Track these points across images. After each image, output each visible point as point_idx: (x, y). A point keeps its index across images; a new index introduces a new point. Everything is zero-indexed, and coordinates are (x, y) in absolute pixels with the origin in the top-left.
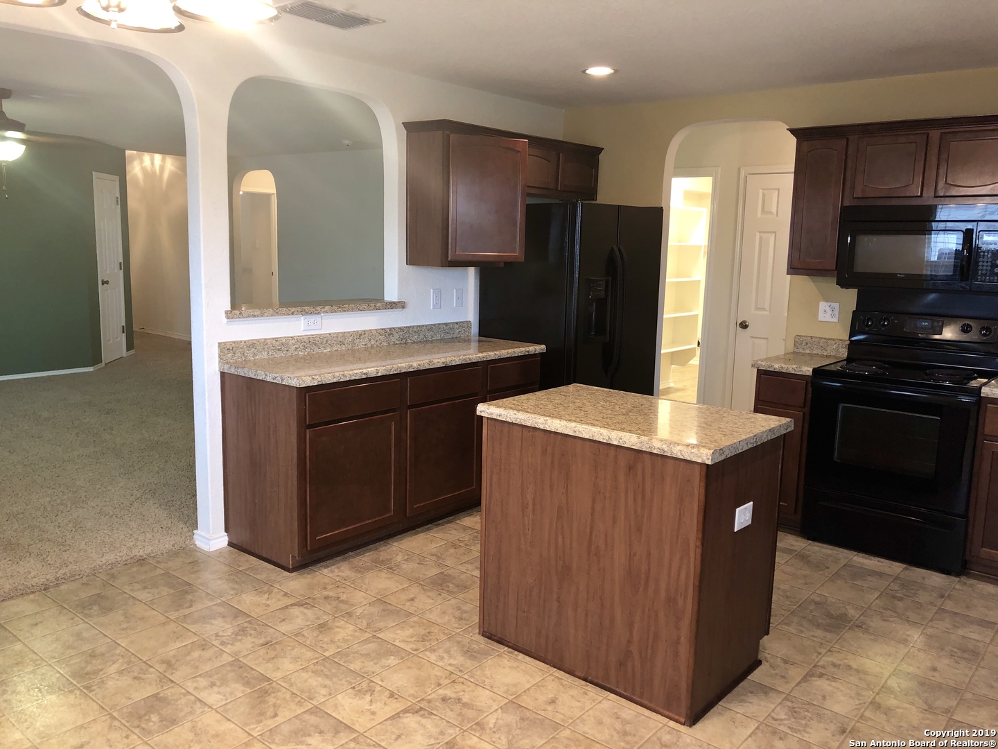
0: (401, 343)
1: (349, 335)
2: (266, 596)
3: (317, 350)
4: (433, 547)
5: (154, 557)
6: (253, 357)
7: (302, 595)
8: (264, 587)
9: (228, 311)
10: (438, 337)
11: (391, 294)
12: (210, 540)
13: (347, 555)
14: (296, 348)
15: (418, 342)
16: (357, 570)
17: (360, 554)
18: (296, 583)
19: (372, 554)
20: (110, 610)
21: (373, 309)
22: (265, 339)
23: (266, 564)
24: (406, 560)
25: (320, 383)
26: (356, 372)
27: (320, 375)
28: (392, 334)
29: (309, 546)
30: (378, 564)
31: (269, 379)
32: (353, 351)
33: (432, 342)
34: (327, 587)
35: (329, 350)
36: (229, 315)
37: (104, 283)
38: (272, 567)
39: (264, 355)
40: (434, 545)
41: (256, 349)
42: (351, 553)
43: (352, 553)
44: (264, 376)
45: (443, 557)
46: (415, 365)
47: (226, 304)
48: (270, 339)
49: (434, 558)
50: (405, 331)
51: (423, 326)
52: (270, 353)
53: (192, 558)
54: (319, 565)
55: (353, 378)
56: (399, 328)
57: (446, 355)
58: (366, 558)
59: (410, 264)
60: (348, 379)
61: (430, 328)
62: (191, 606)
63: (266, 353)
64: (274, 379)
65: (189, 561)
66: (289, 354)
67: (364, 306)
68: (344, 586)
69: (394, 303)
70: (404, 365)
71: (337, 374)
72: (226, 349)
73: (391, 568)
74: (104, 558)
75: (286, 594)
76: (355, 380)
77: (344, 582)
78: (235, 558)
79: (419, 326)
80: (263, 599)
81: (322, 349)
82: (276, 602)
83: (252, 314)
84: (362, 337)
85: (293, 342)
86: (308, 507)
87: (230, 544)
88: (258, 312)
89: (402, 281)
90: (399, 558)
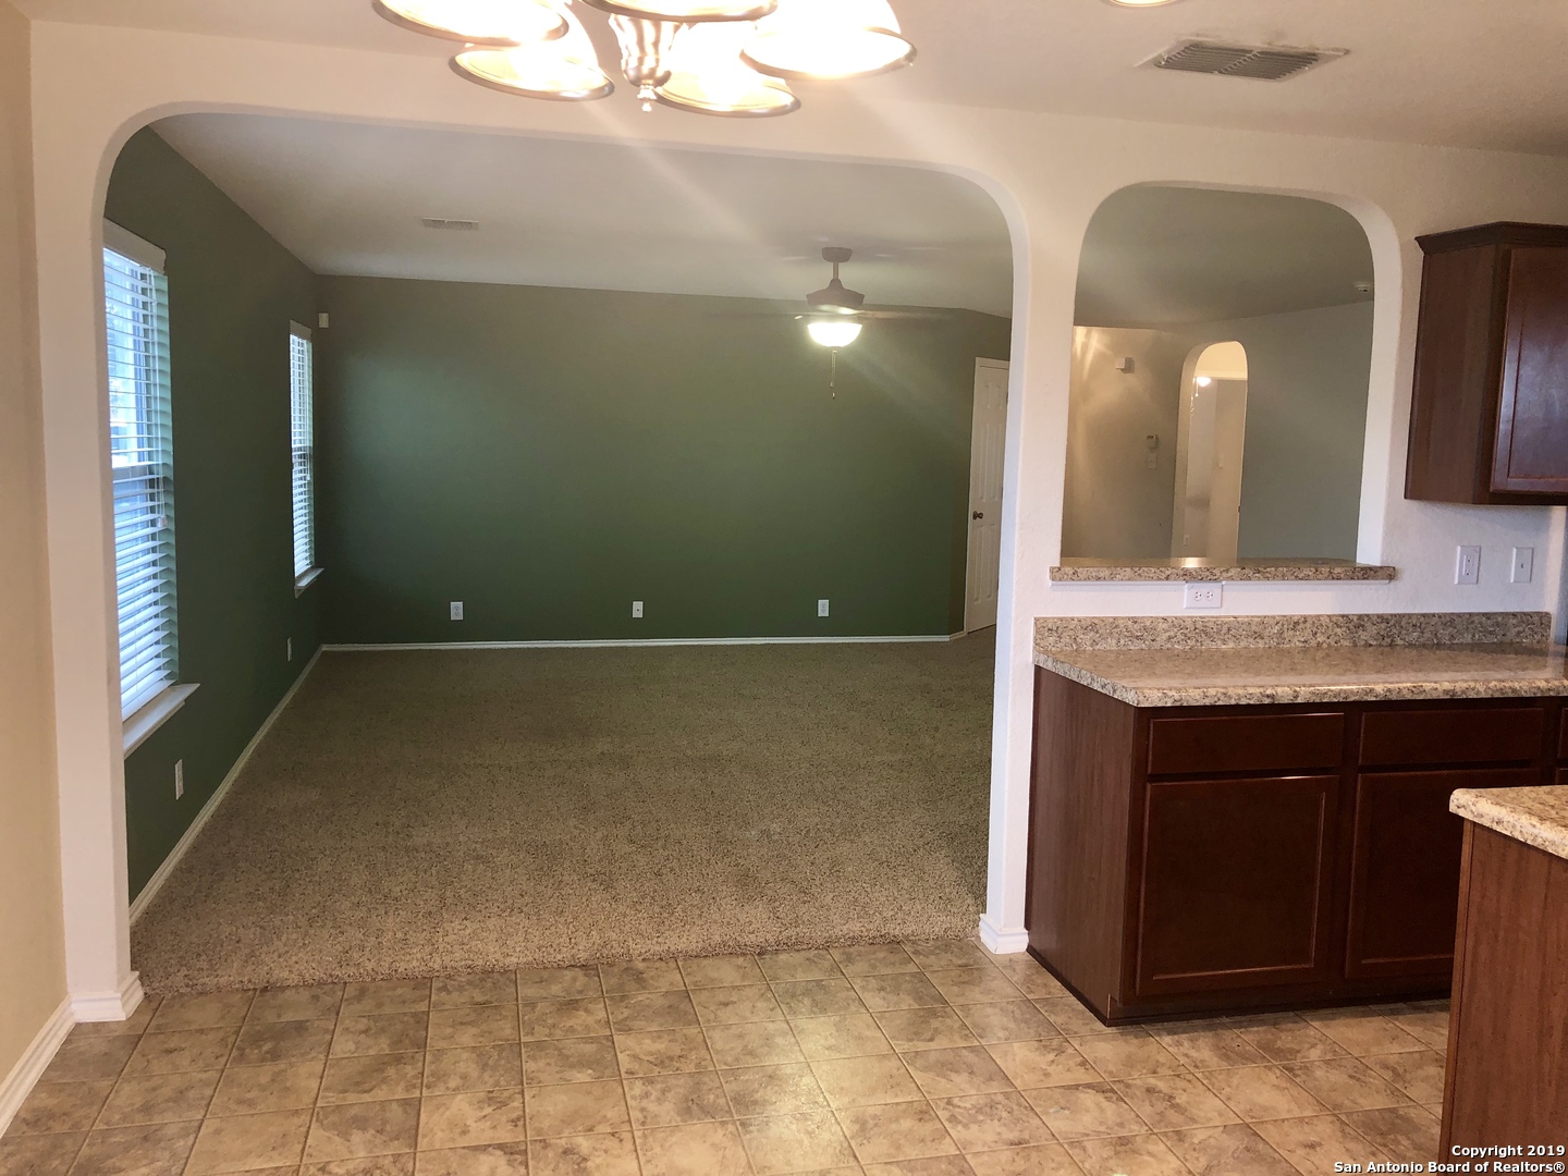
0: (1380, 645)
1: (1272, 622)
2: (1051, 1056)
3: (1207, 642)
4: (1393, 1051)
5: (914, 942)
6: (1092, 646)
7: (1111, 1073)
8: (1053, 1039)
9: (1054, 568)
10: (1468, 638)
11: (1369, 552)
12: (999, 935)
13: (1217, 1021)
14: (1170, 638)
15: (1419, 646)
16: (1226, 1054)
17: (1239, 1025)
18: (1108, 1048)
19: (1265, 1032)
20: (824, 1011)
21: (1326, 579)
22: (1115, 618)
23: (1073, 999)
24: (1327, 1062)
25: (1178, 704)
26: (1251, 690)
27: (1179, 690)
28: (1363, 626)
29: (1138, 986)
30: (1270, 1052)
31: (1096, 686)
32: (1280, 652)
33: (1451, 647)
34: (1159, 1069)
35: (1231, 645)
36: (1057, 574)
37: (977, 516)
38: (1081, 1007)
39: (1112, 644)
40: (1396, 1048)
41: (1097, 632)
42: (1225, 1020)
43: (1228, 1020)
44: (1089, 681)
45: (1408, 1077)
46: (1379, 688)
47: (1054, 557)
48: (1123, 618)
49: (1388, 1075)
50: (1392, 622)
51: (1434, 615)
52: (1122, 642)
53: (968, 960)
54: (1159, 1026)
55: (1244, 702)
56: (1379, 616)
57: (1459, 676)
58: (1249, 1037)
59: (1411, 498)
60: (1233, 702)
61: (1450, 620)
62: (931, 1040)
63: (1114, 641)
64: (1103, 687)
65: (960, 962)
66: (1156, 645)
67: (1306, 571)
68: (1190, 1077)
69: (1371, 568)
70: (1354, 687)
71: (1212, 692)
72: (1046, 629)
73: (1290, 1070)
74: (847, 926)
75: (1084, 1063)
76: (1249, 705)
77: (1192, 1069)
78: (1029, 976)
79: (1424, 615)
80: (1044, 1060)
81: (1219, 642)
82: (1064, 1072)
83: (1094, 574)
84: (1299, 627)
85: (1165, 626)
86: (1141, 920)
87: (1030, 950)
88: (1105, 572)
89: (1393, 528)
90: (1315, 1054)
